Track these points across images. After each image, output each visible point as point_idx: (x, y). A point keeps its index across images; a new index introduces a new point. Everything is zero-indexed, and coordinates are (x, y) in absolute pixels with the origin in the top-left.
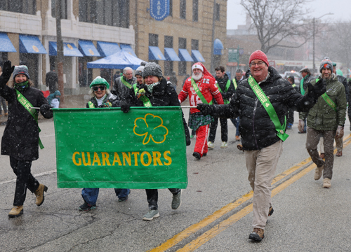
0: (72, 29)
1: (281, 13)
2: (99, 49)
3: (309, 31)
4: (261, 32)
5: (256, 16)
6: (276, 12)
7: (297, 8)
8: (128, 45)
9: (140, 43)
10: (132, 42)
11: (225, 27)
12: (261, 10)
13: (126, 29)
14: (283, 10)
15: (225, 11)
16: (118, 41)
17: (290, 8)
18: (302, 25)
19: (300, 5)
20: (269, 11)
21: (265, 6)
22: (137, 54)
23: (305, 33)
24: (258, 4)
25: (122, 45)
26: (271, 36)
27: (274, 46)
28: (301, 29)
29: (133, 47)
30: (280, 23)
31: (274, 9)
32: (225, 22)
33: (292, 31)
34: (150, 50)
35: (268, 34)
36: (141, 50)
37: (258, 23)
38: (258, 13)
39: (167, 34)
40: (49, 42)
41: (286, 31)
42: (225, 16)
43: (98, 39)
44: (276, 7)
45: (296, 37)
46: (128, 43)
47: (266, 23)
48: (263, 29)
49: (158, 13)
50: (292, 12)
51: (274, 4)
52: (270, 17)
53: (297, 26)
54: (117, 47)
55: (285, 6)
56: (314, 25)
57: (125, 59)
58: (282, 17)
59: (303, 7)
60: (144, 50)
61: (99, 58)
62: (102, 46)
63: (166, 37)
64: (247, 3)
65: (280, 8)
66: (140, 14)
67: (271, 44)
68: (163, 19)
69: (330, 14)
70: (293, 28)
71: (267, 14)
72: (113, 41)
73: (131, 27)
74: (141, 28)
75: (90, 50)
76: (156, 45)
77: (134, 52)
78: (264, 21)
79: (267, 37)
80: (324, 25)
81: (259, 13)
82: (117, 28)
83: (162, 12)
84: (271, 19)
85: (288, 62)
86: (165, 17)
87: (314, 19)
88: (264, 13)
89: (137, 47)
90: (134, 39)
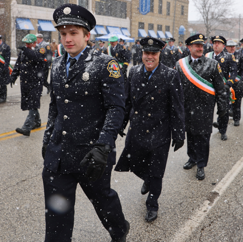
2: (107, 31)
6: (215, 10)
8: (126, 29)
9: (133, 27)
10: (128, 27)
11: (187, 19)
12: (207, 9)
13: (124, 20)
15: (187, 10)
16: (119, 26)
19: (230, 6)
20: (212, 10)
22: (131, 34)
28: (230, 20)
29: (129, 30)
32: (187, 16)
33: (225, 21)
34: (139, 31)
36: (133, 31)
38: (205, 11)
39: (149, 23)
44: (216, 8)
46: (126, 27)
48: (208, 21)
50: (225, 11)
53: (228, 19)
54: (118, 30)
60: (135, 32)
61: (105, 35)
62: (109, 29)
66: (133, 11)
68: (146, 14)
72: (116, 26)
73: (128, 18)
74: (133, 19)
75: (101, 31)
76: (143, 28)
77: (129, 32)
78: (209, 15)
82: (119, 19)
88: (209, 10)
89: (131, 29)
90: (129, 25)
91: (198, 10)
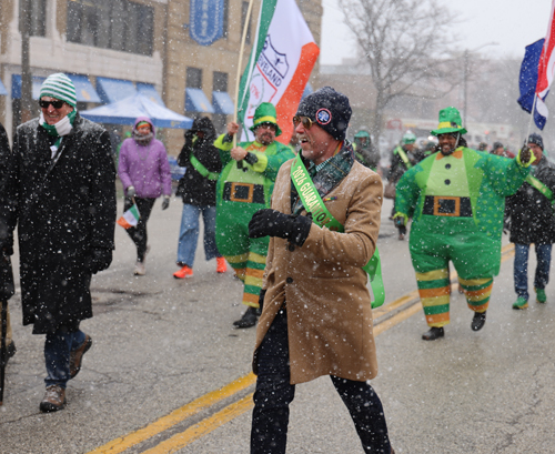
0: (53, 55)
1: (412, 39)
2: (100, 91)
3: (458, 71)
4: (378, 71)
5: (370, 43)
6: (402, 38)
7: (439, 32)
8: (151, 85)
9: (171, 82)
10: (157, 78)
12: (377, 33)
13: (147, 58)
14: (414, 35)
16: (133, 78)
17: (426, 32)
18: (447, 61)
19: (444, 27)
20: (392, 36)
21: (385, 27)
22: (166, 101)
23: (449, 74)
24: (373, 24)
25: (140, 85)
26: (394, 77)
27: (399, 94)
28: (444, 68)
29: (159, 88)
30: (410, 56)
31: (399, 32)
33: (432, 70)
34: (187, 95)
35: (389, 75)
36: (172, 94)
37: (372, 56)
38: (372, 38)
39: (217, 69)
40: (13, 76)
41: (419, 69)
43: (98, 73)
44: (403, 30)
45: (436, 81)
46: (151, 81)
47: (386, 56)
48: (382, 65)
49: (204, 33)
50: (430, 39)
51: (400, 24)
52: (392, 46)
53: (437, 62)
54: (132, 88)
55: (418, 28)
56: (466, 61)
57: (143, 109)
58: (412, 47)
59: (447, 32)
60: (177, 94)
61: (97, 105)
62: (105, 85)
63: (215, 73)
64: (355, 21)
65: (409, 31)
66: (174, 33)
67: (394, 91)
68: (210, 43)
69: (493, 43)
70: (430, 66)
71: (388, 39)
72: (124, 76)
73: (157, 54)
74: (173, 58)
75: (83, 92)
76: (198, 86)
77: (160, 98)
78: (383, 52)
79: (388, 79)
80: (483, 62)
81: (375, 38)
82: (133, 56)
83: (209, 32)
84: (394, 50)
85: (424, 121)
86: (214, 40)
87: (466, 52)
88: (383, 38)
89: (165, 88)
90: (160, 76)
91: (354, 35)
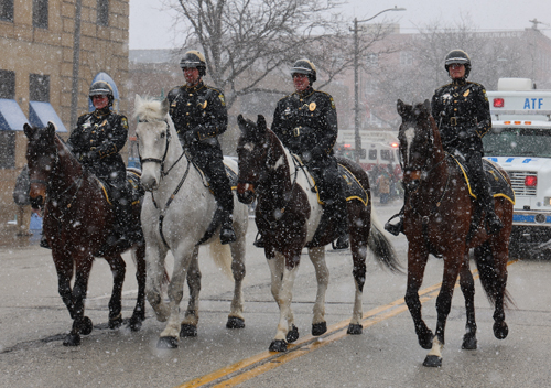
3: (336, 53)
5: (201, 14)
18: (321, 38)
27: (245, 91)
32: (124, 30)
35: (231, 63)
37: (206, 34)
41: (276, 51)
42: (125, 16)
48: (220, 48)
53: (306, 40)
56: (356, 37)
69: (396, 9)
78: (223, 28)
81: (210, 5)
87: (356, 22)
